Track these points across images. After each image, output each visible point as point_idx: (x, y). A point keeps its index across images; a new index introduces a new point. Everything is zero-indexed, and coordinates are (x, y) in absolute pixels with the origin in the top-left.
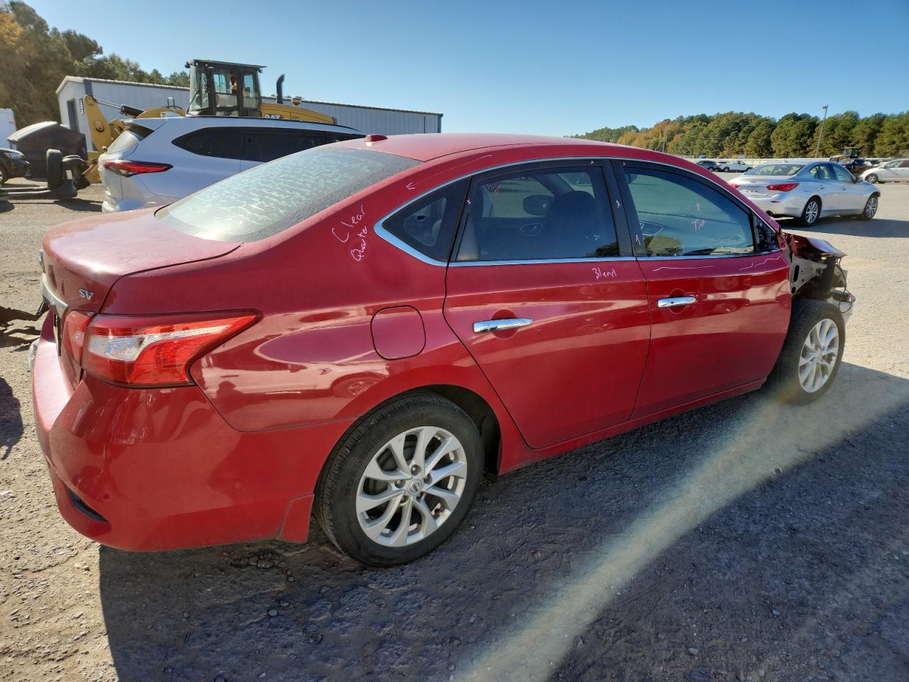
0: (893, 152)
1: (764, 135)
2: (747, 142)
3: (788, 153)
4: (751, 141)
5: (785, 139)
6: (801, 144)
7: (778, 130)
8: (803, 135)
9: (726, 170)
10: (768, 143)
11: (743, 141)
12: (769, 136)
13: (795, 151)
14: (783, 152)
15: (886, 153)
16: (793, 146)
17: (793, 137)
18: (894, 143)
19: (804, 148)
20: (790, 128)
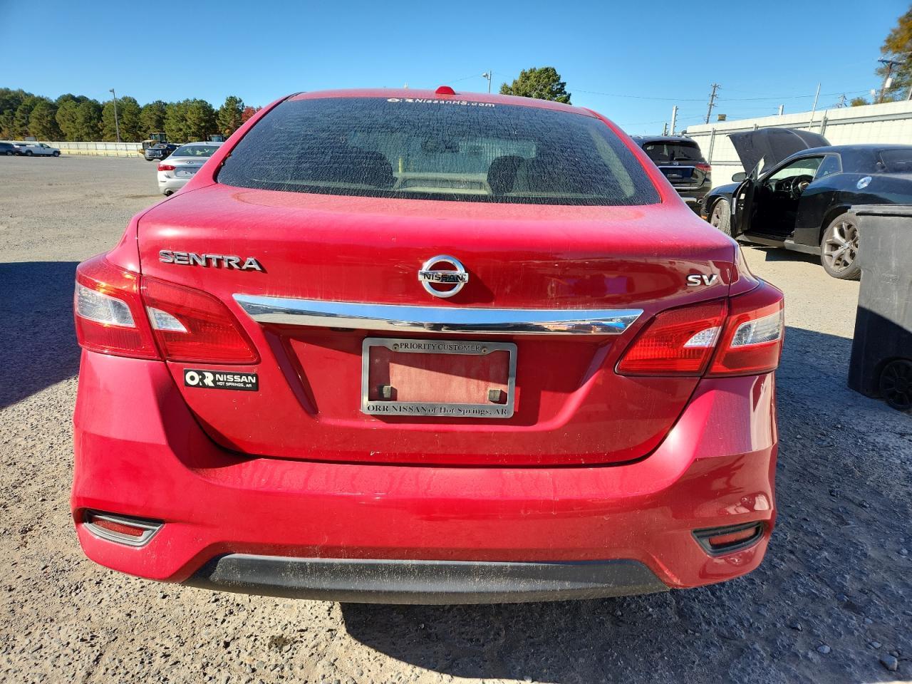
0: (183, 138)
1: (47, 116)
2: (28, 122)
3: (81, 136)
4: (33, 123)
5: (73, 122)
6: (92, 127)
7: (60, 110)
8: (91, 118)
9: (29, 154)
10: (55, 125)
11: (24, 121)
12: (54, 118)
13: (88, 134)
14: (76, 135)
15: (177, 139)
16: (85, 130)
17: (81, 120)
18: (181, 130)
19: (97, 132)
20: (75, 110)
